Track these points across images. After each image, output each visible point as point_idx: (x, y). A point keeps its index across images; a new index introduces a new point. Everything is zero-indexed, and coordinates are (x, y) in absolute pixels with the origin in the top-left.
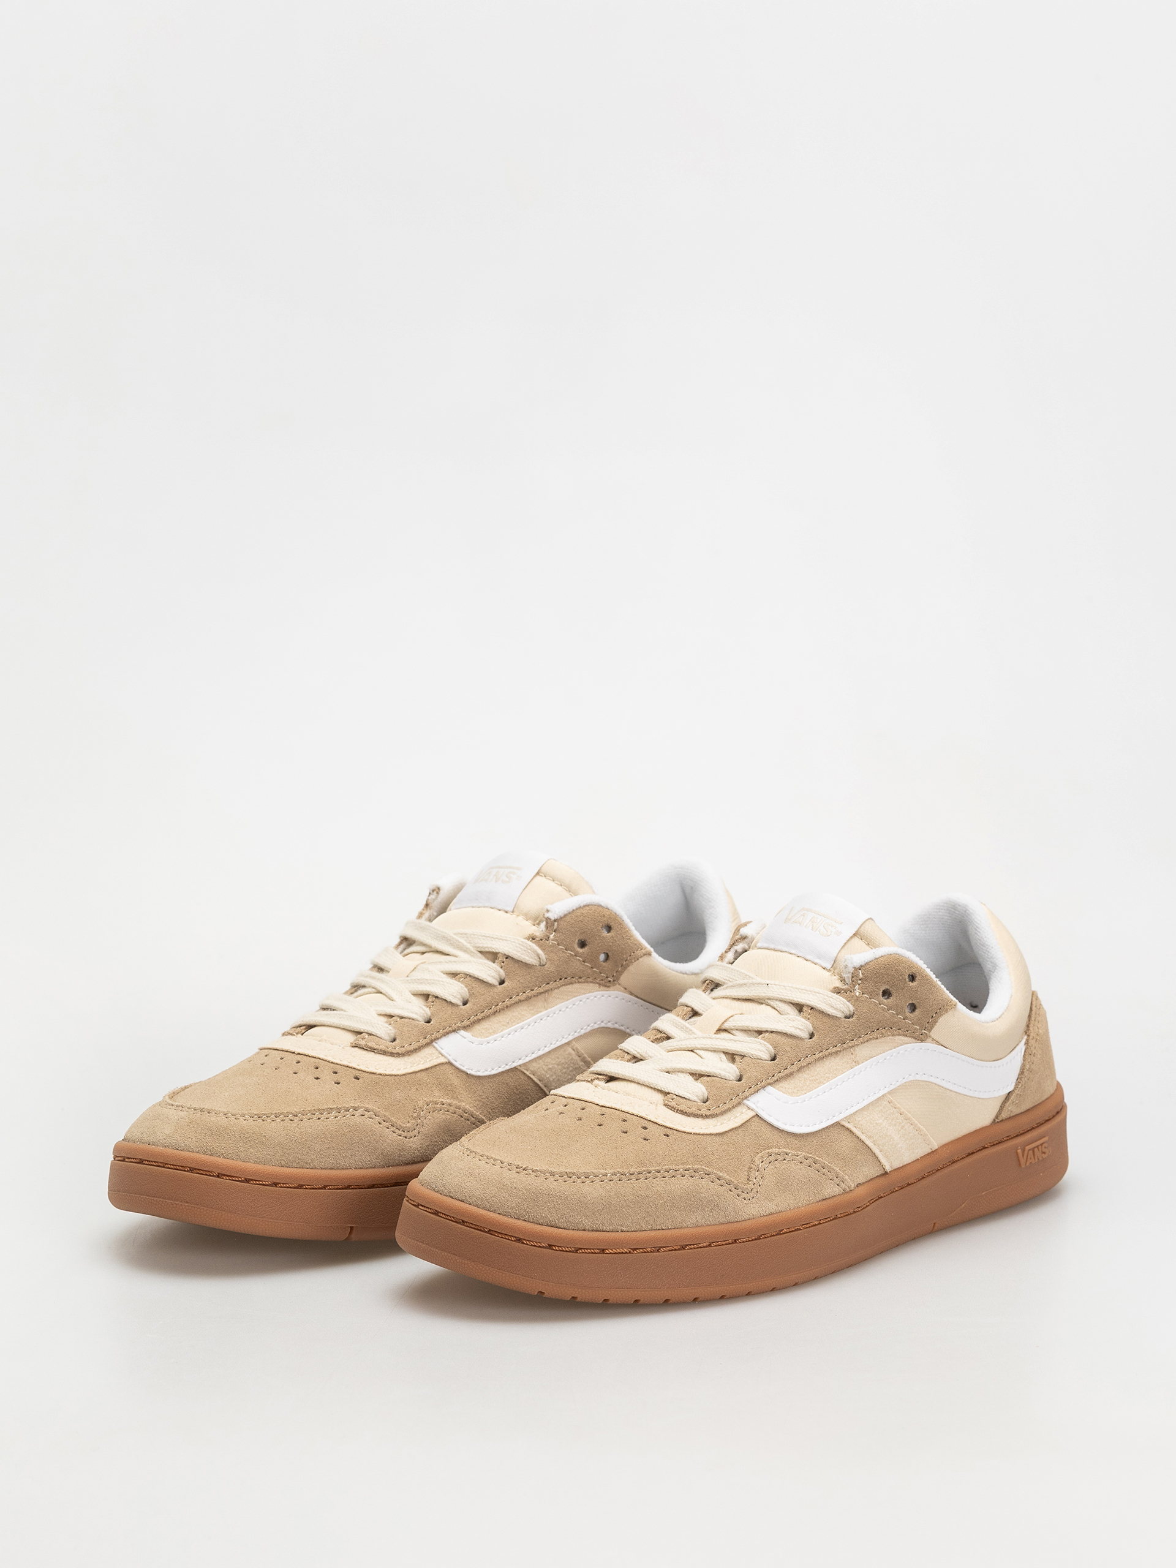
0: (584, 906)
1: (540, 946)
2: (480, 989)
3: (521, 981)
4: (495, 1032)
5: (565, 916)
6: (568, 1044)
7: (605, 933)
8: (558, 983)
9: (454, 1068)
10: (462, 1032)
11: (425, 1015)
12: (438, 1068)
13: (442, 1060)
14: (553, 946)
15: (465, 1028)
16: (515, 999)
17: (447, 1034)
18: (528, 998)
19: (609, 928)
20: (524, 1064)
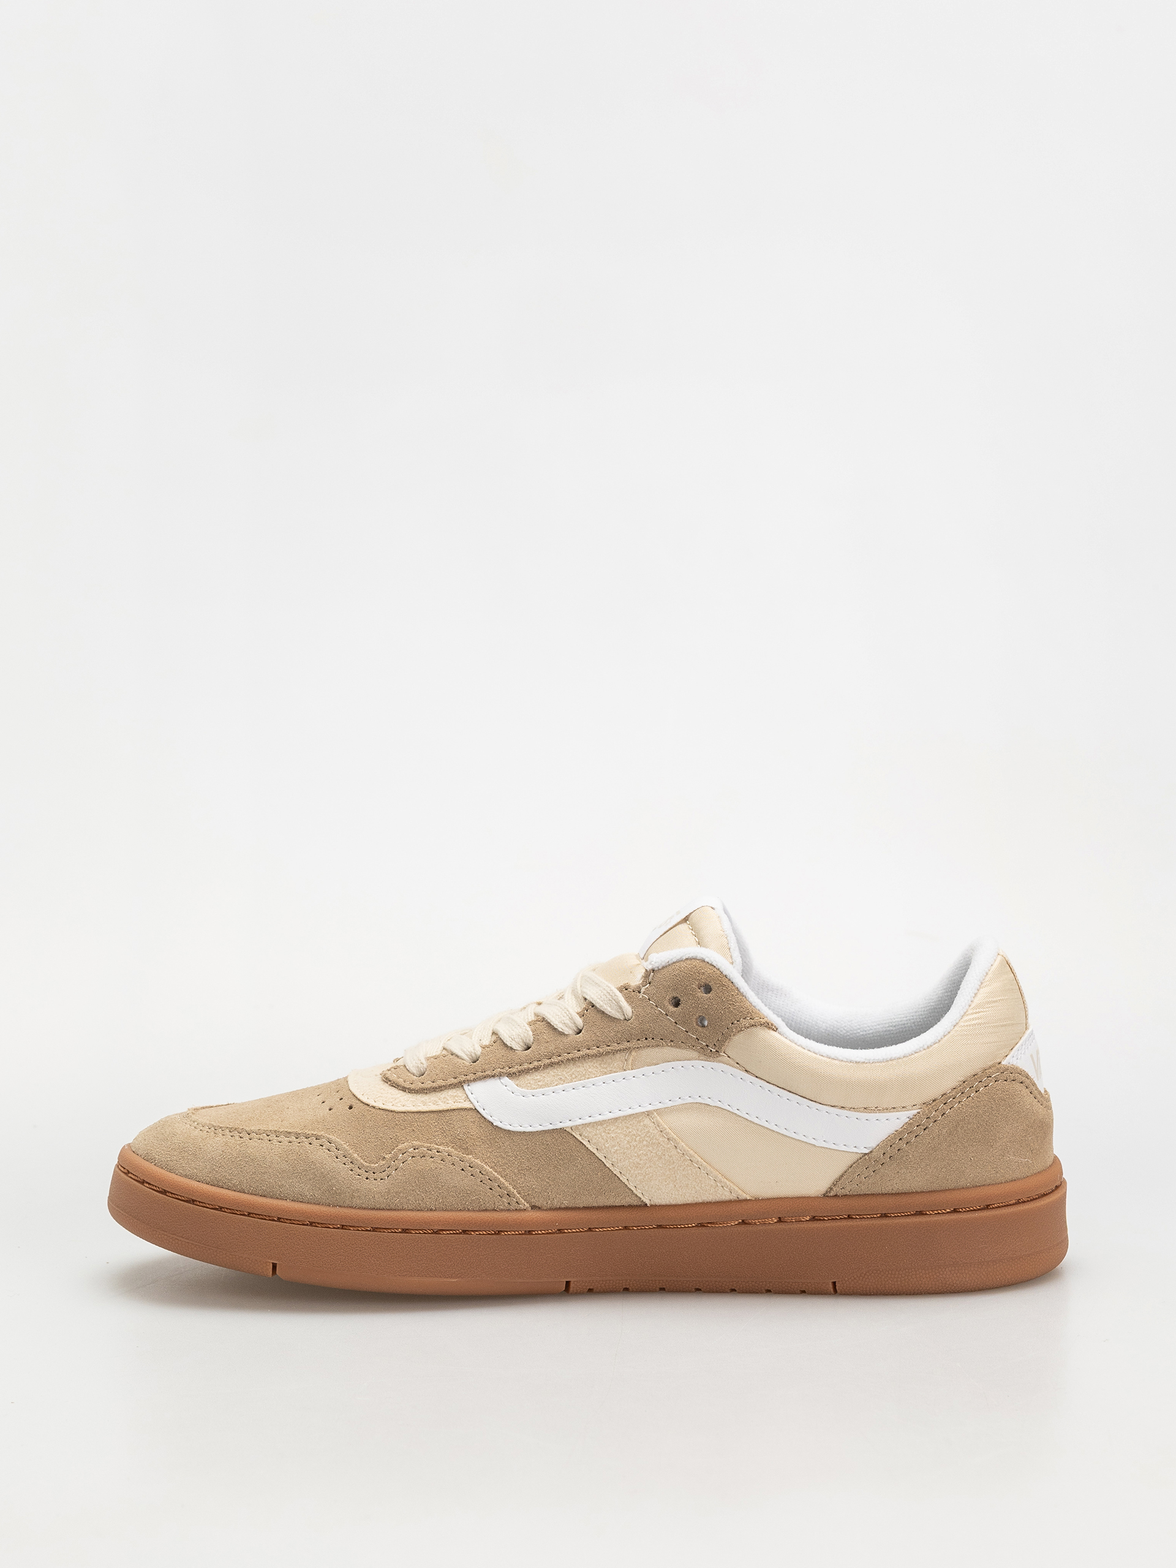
0: (687, 959)
1: (628, 999)
2: (547, 1035)
3: (598, 1034)
4: (547, 1085)
5: (663, 968)
6: (648, 1114)
7: (701, 994)
8: (644, 1042)
9: (479, 1116)
10: (506, 1080)
11: (473, 1055)
12: (456, 1113)
13: (467, 1105)
14: (643, 999)
15: (510, 1075)
16: (585, 1051)
17: (486, 1077)
18: (600, 1055)
19: (708, 989)
20: (577, 1127)
